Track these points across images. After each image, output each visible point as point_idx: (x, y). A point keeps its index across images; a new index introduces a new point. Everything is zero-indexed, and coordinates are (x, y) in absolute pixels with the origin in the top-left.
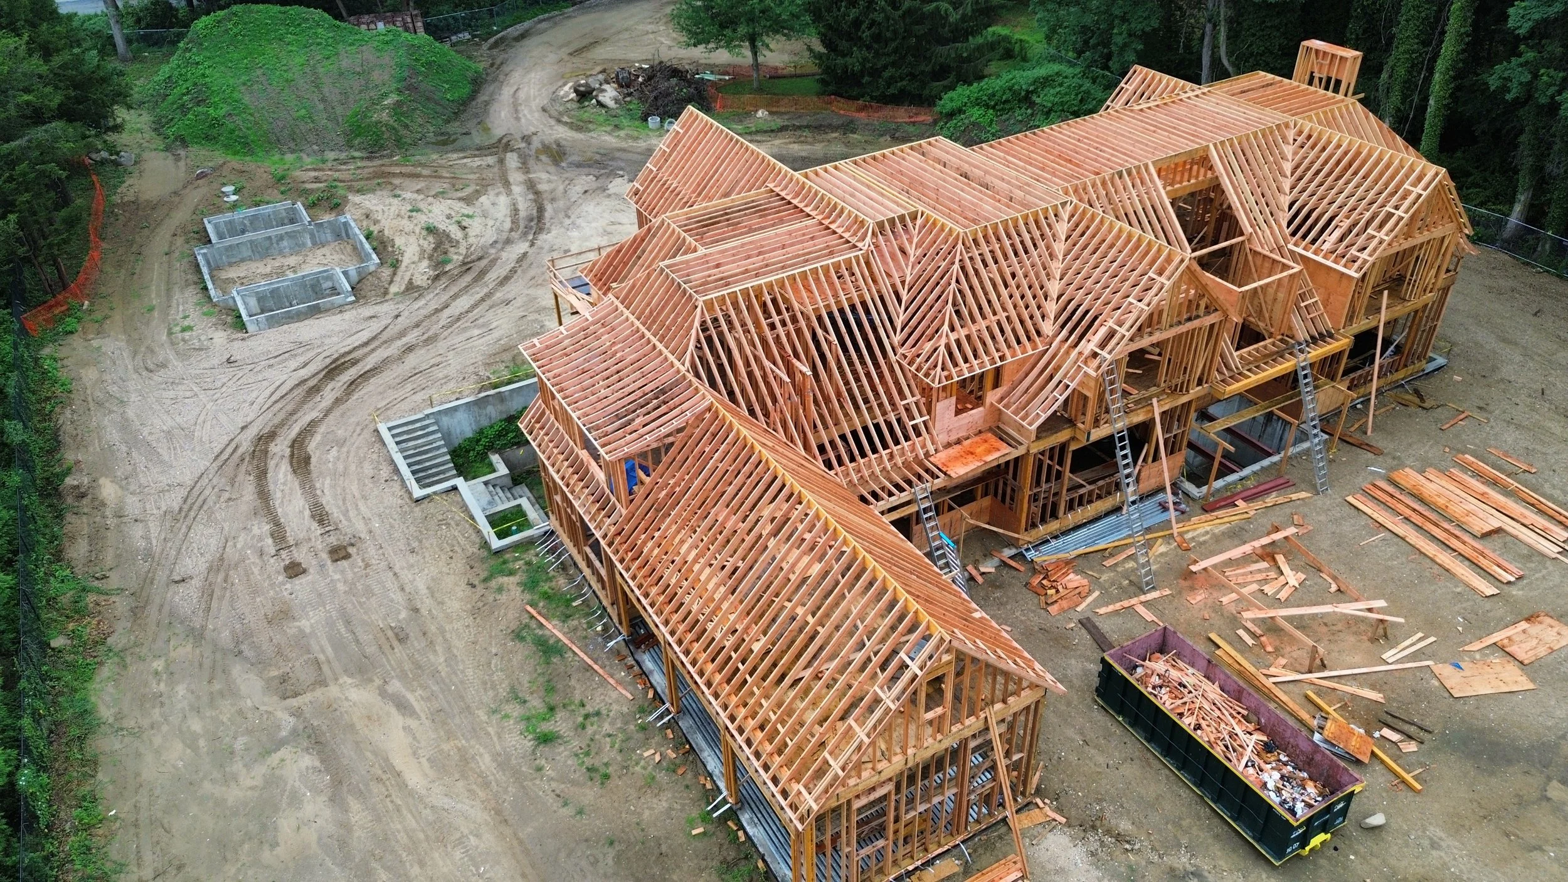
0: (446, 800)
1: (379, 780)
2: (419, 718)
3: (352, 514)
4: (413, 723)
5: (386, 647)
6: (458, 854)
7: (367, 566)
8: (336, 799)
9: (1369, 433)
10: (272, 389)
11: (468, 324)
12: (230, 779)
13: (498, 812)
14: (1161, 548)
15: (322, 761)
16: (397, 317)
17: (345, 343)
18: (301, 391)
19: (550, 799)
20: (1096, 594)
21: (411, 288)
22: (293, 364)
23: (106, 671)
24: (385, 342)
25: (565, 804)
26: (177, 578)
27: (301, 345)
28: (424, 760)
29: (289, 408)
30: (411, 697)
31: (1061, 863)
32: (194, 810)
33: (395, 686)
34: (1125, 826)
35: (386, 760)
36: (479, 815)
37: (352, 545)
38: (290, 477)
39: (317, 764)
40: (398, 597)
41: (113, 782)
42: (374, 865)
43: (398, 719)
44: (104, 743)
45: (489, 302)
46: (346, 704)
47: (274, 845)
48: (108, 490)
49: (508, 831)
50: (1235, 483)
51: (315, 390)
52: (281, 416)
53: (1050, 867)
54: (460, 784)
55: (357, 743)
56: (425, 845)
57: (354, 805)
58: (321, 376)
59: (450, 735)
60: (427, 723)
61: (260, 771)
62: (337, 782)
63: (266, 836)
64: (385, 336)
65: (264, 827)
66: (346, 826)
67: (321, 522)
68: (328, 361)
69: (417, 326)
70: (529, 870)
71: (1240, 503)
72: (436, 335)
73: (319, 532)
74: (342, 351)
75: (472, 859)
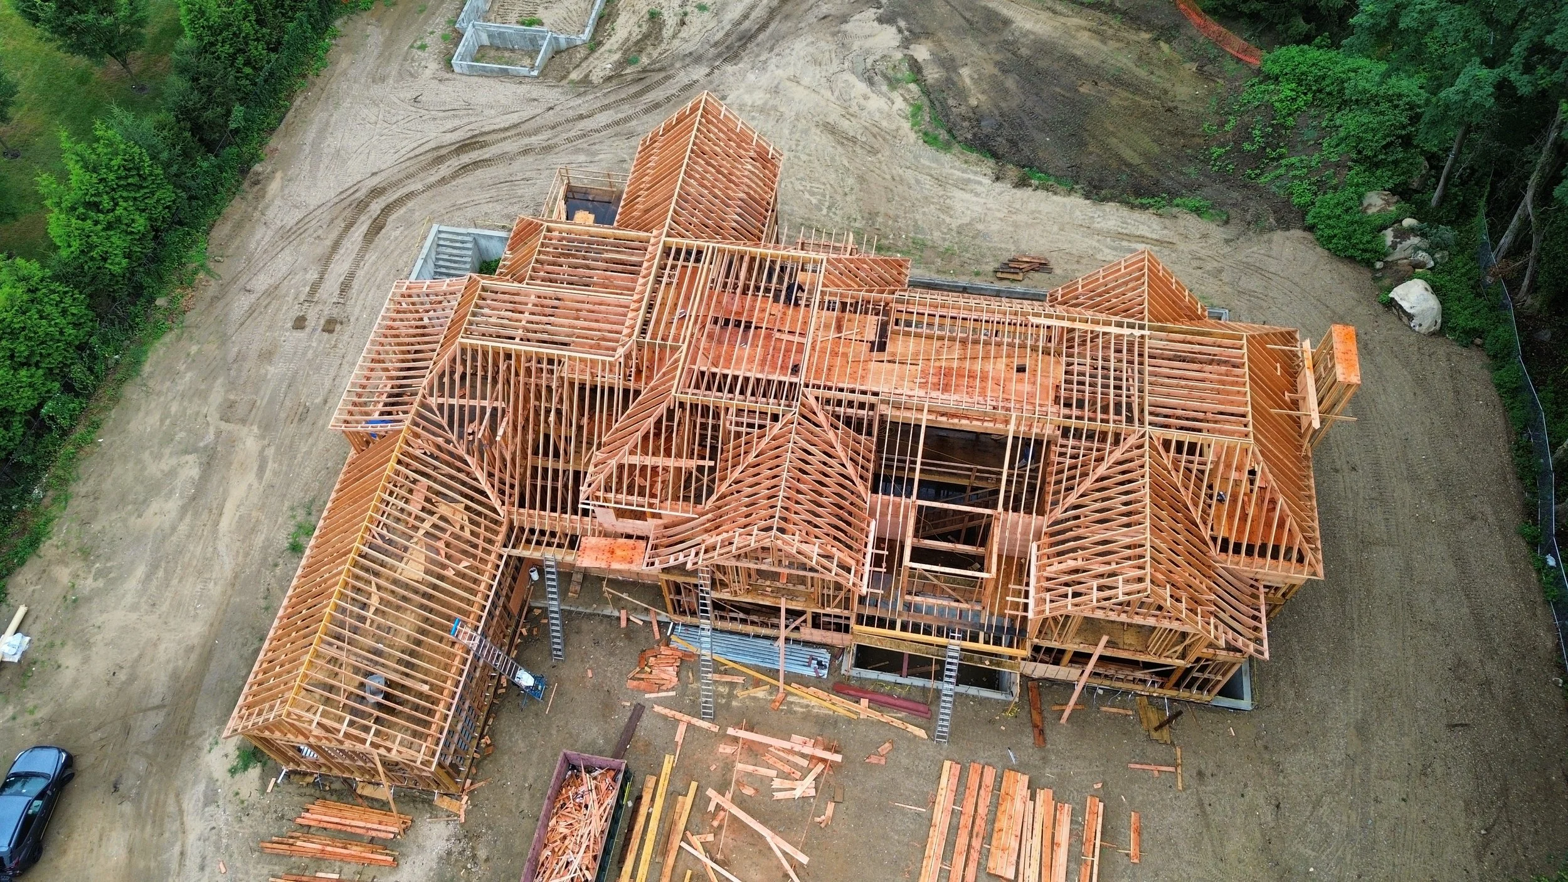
0: (224, 549)
1: (210, 511)
2: (260, 484)
3: (362, 296)
4: (256, 485)
5: (289, 420)
6: (199, 587)
7: (335, 346)
8: (183, 510)
9: (1063, 721)
10: (415, 145)
11: (585, 145)
12: (158, 457)
13: (236, 577)
14: (760, 693)
15: (200, 478)
16: (551, 108)
17: (498, 120)
18: (430, 156)
19: (263, 588)
20: (673, 693)
21: (586, 81)
22: (449, 125)
23: (168, 338)
24: (518, 134)
25: (265, 598)
26: (248, 288)
27: (468, 106)
28: (238, 514)
29: (411, 170)
30: (270, 465)
31: (428, 843)
32: (130, 465)
33: (270, 452)
34: (482, 854)
35: (225, 500)
36: (228, 573)
37: (341, 323)
38: (361, 238)
39: (197, 478)
40: (328, 383)
41: (114, 420)
42: (163, 564)
43: (251, 477)
44: (131, 391)
45: (618, 129)
46: (241, 446)
47: (140, 516)
48: (274, 187)
49: (229, 592)
50: (888, 683)
51: (439, 160)
52: (400, 176)
53: (420, 840)
54: (238, 544)
55: (223, 478)
56: (191, 569)
57: (188, 519)
58: (453, 147)
59: (262, 508)
60: (261, 489)
61: (174, 461)
62: (194, 498)
63: (141, 505)
64: (524, 127)
65: (145, 501)
66: (174, 529)
67: (342, 291)
68: (470, 134)
69: (553, 128)
70: (216, 624)
71: (864, 702)
72: (556, 146)
73: (335, 300)
74: (486, 129)
75: (201, 596)
